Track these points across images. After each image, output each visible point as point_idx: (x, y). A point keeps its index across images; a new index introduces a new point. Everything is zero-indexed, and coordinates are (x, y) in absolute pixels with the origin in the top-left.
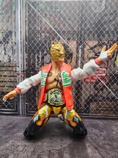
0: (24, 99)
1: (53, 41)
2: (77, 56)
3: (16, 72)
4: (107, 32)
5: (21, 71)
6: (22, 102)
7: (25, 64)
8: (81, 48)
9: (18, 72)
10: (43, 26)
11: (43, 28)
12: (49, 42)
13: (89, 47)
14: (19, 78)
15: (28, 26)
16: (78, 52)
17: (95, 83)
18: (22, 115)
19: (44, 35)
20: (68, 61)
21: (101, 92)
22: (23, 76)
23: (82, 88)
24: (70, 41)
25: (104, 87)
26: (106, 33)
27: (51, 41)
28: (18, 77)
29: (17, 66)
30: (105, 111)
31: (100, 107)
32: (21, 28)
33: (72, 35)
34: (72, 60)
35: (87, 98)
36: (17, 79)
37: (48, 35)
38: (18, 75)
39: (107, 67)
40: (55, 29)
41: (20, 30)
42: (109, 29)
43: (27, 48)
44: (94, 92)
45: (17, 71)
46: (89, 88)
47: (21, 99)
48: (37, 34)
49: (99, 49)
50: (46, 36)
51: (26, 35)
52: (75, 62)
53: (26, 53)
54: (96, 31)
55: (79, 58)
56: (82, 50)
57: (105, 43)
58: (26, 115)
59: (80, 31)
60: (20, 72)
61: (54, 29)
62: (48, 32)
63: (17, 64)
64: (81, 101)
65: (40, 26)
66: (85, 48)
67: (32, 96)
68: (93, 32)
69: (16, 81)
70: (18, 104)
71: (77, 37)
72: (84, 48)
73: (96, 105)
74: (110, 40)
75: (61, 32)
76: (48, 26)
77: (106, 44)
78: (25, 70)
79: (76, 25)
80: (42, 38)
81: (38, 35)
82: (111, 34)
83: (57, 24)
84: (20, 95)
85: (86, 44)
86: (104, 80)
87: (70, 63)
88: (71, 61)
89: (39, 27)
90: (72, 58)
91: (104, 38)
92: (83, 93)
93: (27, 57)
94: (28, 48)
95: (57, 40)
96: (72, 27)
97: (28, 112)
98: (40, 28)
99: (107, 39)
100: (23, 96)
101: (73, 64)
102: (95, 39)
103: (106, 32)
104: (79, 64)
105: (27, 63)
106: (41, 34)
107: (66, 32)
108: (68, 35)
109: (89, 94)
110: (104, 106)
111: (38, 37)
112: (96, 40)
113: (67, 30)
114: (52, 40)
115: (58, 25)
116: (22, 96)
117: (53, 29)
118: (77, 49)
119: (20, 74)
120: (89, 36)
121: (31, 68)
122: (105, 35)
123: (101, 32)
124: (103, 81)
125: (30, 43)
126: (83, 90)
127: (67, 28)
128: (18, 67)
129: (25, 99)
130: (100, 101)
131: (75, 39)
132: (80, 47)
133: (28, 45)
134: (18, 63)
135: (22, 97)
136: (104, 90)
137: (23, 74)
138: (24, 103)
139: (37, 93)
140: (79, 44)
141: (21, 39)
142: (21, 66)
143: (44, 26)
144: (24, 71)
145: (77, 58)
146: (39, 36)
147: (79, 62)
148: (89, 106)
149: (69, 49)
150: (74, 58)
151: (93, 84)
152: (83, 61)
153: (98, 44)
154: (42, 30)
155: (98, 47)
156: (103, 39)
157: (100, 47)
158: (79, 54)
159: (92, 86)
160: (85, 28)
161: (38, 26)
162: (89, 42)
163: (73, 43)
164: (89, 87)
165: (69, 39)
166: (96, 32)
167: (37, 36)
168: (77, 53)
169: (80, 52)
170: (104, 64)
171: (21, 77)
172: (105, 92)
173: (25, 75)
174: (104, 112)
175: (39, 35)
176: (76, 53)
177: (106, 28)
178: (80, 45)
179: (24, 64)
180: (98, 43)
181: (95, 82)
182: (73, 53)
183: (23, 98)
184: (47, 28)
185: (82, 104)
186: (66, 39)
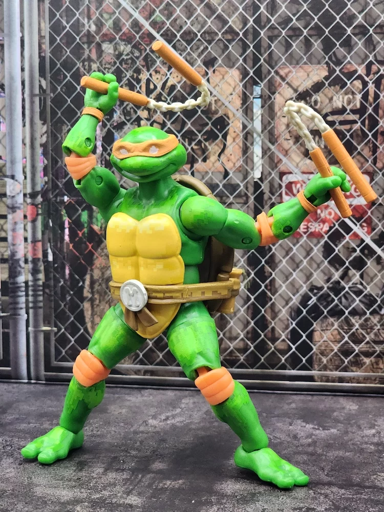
0: (35, 308)
1: (148, 70)
2: (245, 127)
3: (4, 199)
4: (362, 31)
5: (25, 195)
6: (27, 321)
7: (40, 166)
8: (261, 97)
9: (13, 197)
10: (105, 16)
11: (109, 24)
12: (132, 77)
13: (290, 90)
14: (16, 223)
15: (50, 20)
16: (247, 110)
17: (329, 238)
18: (29, 378)
19: (111, 51)
20: (209, 147)
21: (356, 276)
22: (32, 214)
23: (277, 261)
24: (214, 71)
25: (366, 252)
26: (355, 35)
27: (138, 71)
28: (13, 218)
29: (8, 173)
30: (379, 356)
31: (356, 339)
32: (22, 26)
33: (221, 45)
34: (225, 145)
35: (300, 303)
36: (8, 226)
37: (126, 49)
38: (14, 212)
39: (371, 169)
40: (154, 24)
41: (21, 35)
42: (368, 17)
43: (45, 103)
44: (325, 274)
45: (8, 193)
46: (305, 258)
47: (23, 312)
48: (85, 46)
49: (335, 98)
50: (120, 54)
51: (43, 54)
52: (239, 152)
53: (43, 124)
54: (317, 27)
55: (255, 135)
56: (265, 103)
57: (356, 71)
58: (43, 378)
59: (251, 30)
60: (20, 199)
61: (150, 24)
62: (128, 39)
63: (8, 165)
64: (275, 315)
65: (94, 18)
66: (277, 95)
67: (68, 298)
68: (305, 32)
69: (3, 235)
70: (11, 331)
71: (241, 51)
72: (273, 93)
73: (339, 333)
74: (376, 60)
75: (176, 36)
76: (128, 16)
77: (360, 77)
78: (38, 188)
79: (237, 9)
80: (104, 62)
81: (90, 51)
82: (376, 37)
83: (161, 7)
84: (20, 294)
85: (278, 79)
86: (365, 221)
87: (219, 156)
88: (222, 147)
89: (91, 21)
90: (225, 137)
91: (349, 53)
92: (279, 281)
93: (48, 137)
94: (49, 103)
95: (164, 69)
96: (219, 17)
97: (55, 363)
98: (96, 25)
99: (363, 56)
100: (31, 299)
101: (232, 157)
102: (314, 60)
103: (357, 31)
104: (256, 159)
105: (46, 162)
106: (99, 46)
107: (199, 37)
108: (207, 48)
109: (305, 283)
110: (372, 335)
111: (89, 57)
112: (319, 63)
113: (202, 27)
114: (145, 70)
115: (166, 12)
116: (27, 295)
117: (147, 25)
118: (245, 98)
119: (19, 208)
120: (288, 46)
121: (64, 181)
122: (353, 43)
123: (338, 32)
124: (361, 225)
125: (59, 82)
126: (280, 266)
127: (200, 19)
128: (13, 177)
129: (41, 311)
130: (354, 313)
131: (233, 60)
132: (257, 90)
133: (48, 91)
134: (13, 162)
135: (27, 302)
136: (370, 263)
137: (29, 207)
138: (36, 326)
139: (87, 282)
140: (251, 81)
141: (23, 70)
142: (24, 172)
143: (110, 18)
144: (33, 195)
145: (248, 136)
146: (94, 56)
147: (257, 150)
148: (310, 336)
149: (213, 102)
150: (234, 135)
151: (319, 242)
152: (272, 147)
153: (326, 78)
154: (104, 30)
155: (328, 91)
156: (345, 57)
157: (338, 87)
158: (252, 119)
159: (317, 251)
160: (273, 19)
161: (89, 18)
162: (290, 72)
163: (226, 77)
164: (304, 254)
165: (210, 63)
166: (318, 31)
167: (85, 56)
168: (246, 114)
169: (257, 110)
170: (358, 157)
171: (25, 217)
172: (372, 275)
173: (40, 212)
174: (377, 363)
175: (94, 51)
176: (240, 114)
177: (353, 17)
178: (257, 84)
179: (33, 167)
180: (327, 74)
181: (327, 233)
182: (231, 115)
183: (31, 305)
184: (121, 24)
185: (279, 330)
186: (199, 62)
